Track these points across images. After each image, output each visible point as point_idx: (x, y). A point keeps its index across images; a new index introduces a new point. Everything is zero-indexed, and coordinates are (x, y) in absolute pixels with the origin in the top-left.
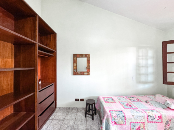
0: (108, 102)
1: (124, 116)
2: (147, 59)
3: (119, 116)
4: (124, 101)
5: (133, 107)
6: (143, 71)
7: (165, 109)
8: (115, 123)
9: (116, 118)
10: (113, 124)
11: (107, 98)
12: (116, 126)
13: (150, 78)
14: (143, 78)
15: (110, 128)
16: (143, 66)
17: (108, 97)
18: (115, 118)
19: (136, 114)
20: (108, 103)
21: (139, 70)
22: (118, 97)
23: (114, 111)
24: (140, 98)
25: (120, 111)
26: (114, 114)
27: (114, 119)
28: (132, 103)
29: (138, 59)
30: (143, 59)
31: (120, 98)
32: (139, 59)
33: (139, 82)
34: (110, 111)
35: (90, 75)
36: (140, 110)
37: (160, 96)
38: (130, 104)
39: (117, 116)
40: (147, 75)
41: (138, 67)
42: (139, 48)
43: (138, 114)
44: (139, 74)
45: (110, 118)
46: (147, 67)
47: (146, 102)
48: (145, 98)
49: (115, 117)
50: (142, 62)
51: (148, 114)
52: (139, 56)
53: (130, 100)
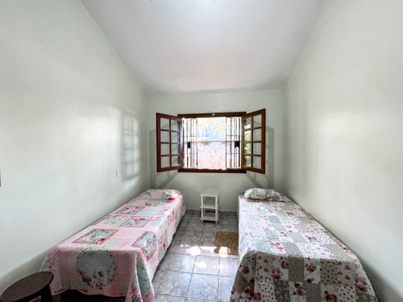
0: (103, 240)
1: (154, 236)
2: (133, 136)
3: (150, 241)
5: (147, 218)
6: (129, 156)
7: (167, 202)
8: (148, 258)
9: (149, 248)
11: (88, 238)
14: (129, 172)
16: (129, 149)
20: (106, 241)
21: (125, 155)
22: (106, 221)
23: (138, 240)
24: (133, 204)
25: (144, 234)
27: (147, 251)
28: (138, 215)
29: (123, 134)
30: (128, 134)
33: (126, 178)
34: (135, 246)
38: (137, 218)
40: (133, 163)
41: (124, 149)
42: (124, 114)
43: (162, 222)
44: (124, 163)
46: (133, 150)
47: (147, 205)
49: (147, 247)
50: (128, 141)
51: (167, 215)
52: (124, 129)
53: (128, 213)
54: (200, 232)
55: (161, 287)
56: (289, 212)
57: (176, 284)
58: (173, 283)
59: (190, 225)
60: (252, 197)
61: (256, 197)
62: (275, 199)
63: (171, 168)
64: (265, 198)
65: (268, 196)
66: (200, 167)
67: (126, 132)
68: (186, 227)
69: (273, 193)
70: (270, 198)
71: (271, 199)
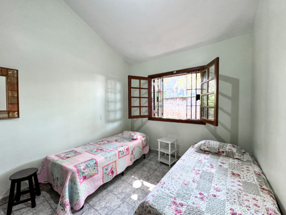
0: (68, 157)
1: (96, 163)
2: (116, 93)
3: (89, 166)
4: (92, 148)
5: (104, 150)
6: (112, 107)
7: (130, 141)
8: (85, 178)
9: (86, 170)
10: (82, 180)
11: (64, 154)
12: (85, 181)
13: (119, 115)
14: (112, 116)
15: (77, 189)
16: (112, 102)
17: (66, 151)
18: (84, 171)
19: (108, 155)
20: (69, 159)
21: (108, 106)
22: (83, 147)
23: (82, 163)
24: (109, 139)
25: (90, 160)
26: (82, 167)
27: (83, 173)
28: (103, 147)
29: (106, 92)
30: (111, 92)
31: (86, 147)
32: (108, 92)
33: (109, 121)
34: (75, 166)
35: (18, 117)
36: (111, 149)
37: (127, 131)
38: (100, 148)
39: (87, 166)
40: (115, 111)
41: (107, 102)
42: (108, 78)
43: (110, 154)
44: (108, 111)
45: (77, 174)
46: (116, 102)
47: (116, 141)
48: (115, 138)
49: (84, 169)
50: (111, 96)
51: (119, 150)
52: (108, 88)
53: (99, 144)
54: (153, 170)
55: (98, 203)
56: (236, 172)
57: (108, 205)
58: (106, 203)
59: (150, 162)
60: (202, 148)
61: (207, 149)
62: (229, 155)
63: (141, 116)
64: (217, 151)
65: (221, 150)
66: (165, 117)
67: (109, 90)
68: (146, 163)
69: (228, 147)
70: (223, 152)
71: (225, 154)
